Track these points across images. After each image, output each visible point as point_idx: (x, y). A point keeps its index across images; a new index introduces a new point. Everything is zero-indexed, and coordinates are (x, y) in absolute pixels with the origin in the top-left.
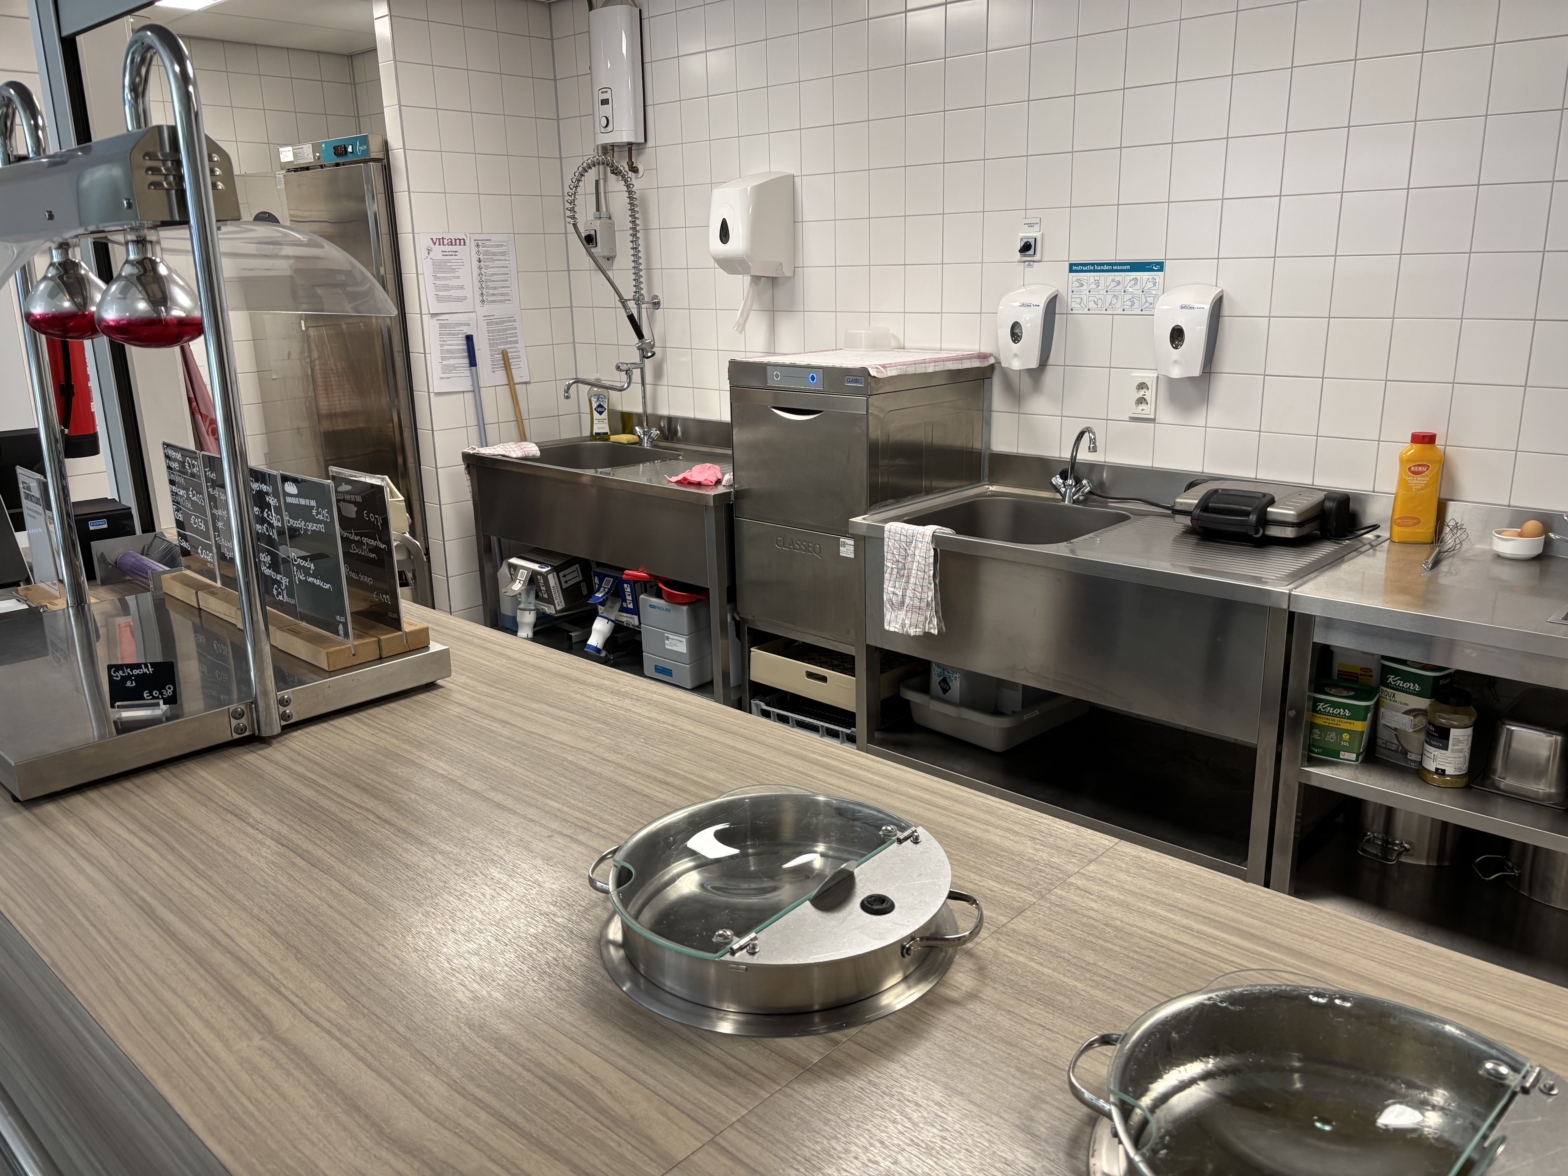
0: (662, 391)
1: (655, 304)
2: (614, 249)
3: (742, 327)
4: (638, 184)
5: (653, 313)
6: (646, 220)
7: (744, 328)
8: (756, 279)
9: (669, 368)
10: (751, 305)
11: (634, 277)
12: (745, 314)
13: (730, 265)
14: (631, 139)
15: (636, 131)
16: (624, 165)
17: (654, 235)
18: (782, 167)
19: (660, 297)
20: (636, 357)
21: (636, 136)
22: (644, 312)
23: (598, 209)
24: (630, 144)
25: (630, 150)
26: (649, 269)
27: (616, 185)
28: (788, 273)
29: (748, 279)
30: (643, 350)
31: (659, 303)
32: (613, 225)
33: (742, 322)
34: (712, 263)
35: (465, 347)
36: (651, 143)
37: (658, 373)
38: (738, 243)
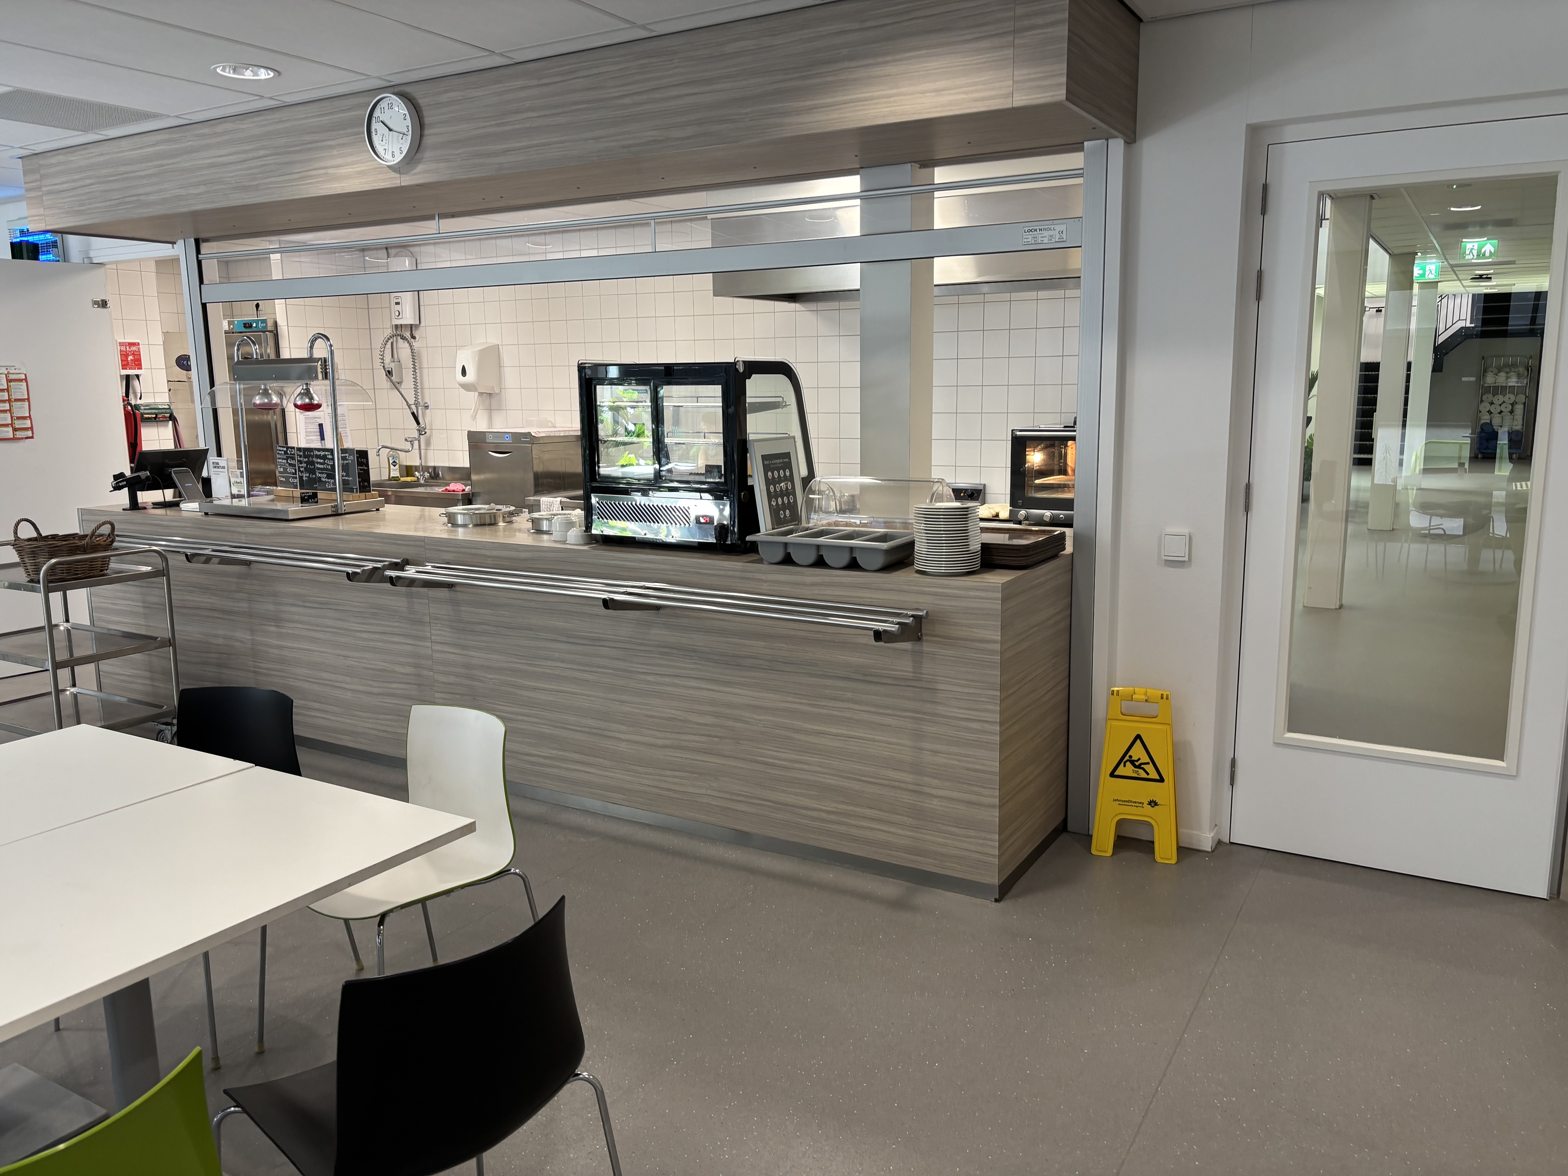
0: (430, 453)
1: (426, 406)
2: (402, 378)
3: (474, 417)
4: (416, 344)
5: (425, 411)
6: (420, 363)
7: (475, 418)
8: (481, 394)
9: (433, 441)
10: (479, 406)
11: (414, 392)
12: (476, 411)
13: (467, 387)
14: (412, 323)
15: (415, 319)
16: (407, 335)
17: (425, 371)
18: (493, 340)
19: (429, 403)
20: (416, 435)
21: (415, 321)
22: (420, 411)
23: (392, 357)
24: (411, 325)
25: (411, 328)
26: (422, 389)
27: (403, 346)
28: (497, 391)
29: (477, 394)
30: (419, 431)
31: (428, 406)
32: (401, 365)
33: (474, 415)
34: (457, 386)
35: (318, 430)
36: (422, 324)
37: (428, 443)
38: (471, 377)
